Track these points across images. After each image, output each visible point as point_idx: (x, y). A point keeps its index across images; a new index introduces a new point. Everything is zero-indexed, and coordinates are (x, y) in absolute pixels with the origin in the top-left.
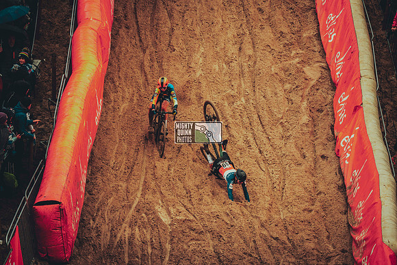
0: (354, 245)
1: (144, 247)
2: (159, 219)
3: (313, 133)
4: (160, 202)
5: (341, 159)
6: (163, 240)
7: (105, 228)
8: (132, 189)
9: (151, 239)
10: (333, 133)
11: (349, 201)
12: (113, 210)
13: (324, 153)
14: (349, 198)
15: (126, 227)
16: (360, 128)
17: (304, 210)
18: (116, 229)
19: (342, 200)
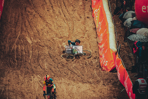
0: (99, 49)
1: (22, 52)
2: (27, 42)
3: (84, 9)
4: (28, 35)
5: (94, 18)
6: (29, 49)
7: (7, 45)
8: (17, 31)
9: (25, 49)
10: (91, 9)
11: (97, 34)
12: (10, 39)
13: (88, 16)
14: (97, 32)
15: (15, 45)
16: (101, 6)
17: (81, 37)
18: (12, 45)
19: (95, 33)
